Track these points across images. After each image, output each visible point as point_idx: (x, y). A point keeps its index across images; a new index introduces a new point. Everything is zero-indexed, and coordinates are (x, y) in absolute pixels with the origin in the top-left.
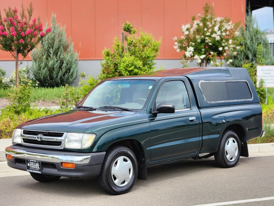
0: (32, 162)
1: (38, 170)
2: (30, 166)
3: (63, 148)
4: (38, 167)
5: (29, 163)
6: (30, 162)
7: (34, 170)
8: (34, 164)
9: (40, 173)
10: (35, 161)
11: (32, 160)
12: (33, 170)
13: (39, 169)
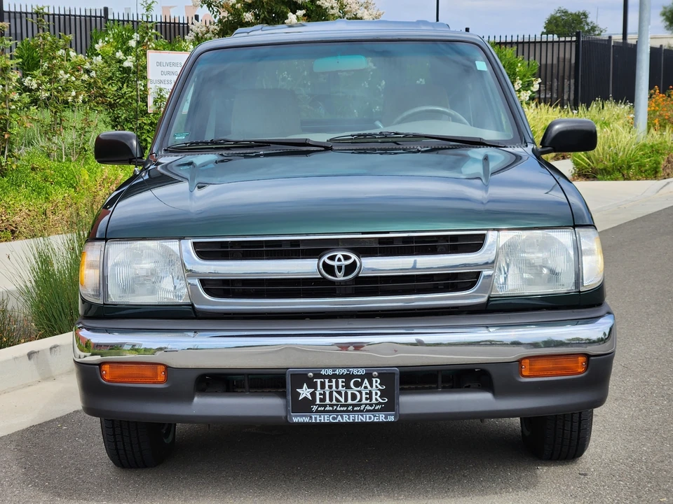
0: (330, 377)
1: (374, 411)
2: (318, 397)
3: (483, 300)
4: (376, 397)
5: (312, 385)
6: (319, 381)
7: (347, 411)
8: (348, 386)
9: (391, 419)
10: (362, 372)
11: (334, 368)
12: (336, 411)
13: (380, 403)
